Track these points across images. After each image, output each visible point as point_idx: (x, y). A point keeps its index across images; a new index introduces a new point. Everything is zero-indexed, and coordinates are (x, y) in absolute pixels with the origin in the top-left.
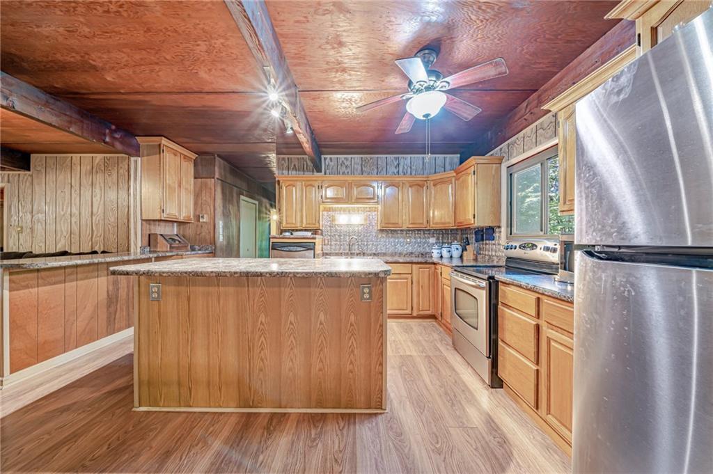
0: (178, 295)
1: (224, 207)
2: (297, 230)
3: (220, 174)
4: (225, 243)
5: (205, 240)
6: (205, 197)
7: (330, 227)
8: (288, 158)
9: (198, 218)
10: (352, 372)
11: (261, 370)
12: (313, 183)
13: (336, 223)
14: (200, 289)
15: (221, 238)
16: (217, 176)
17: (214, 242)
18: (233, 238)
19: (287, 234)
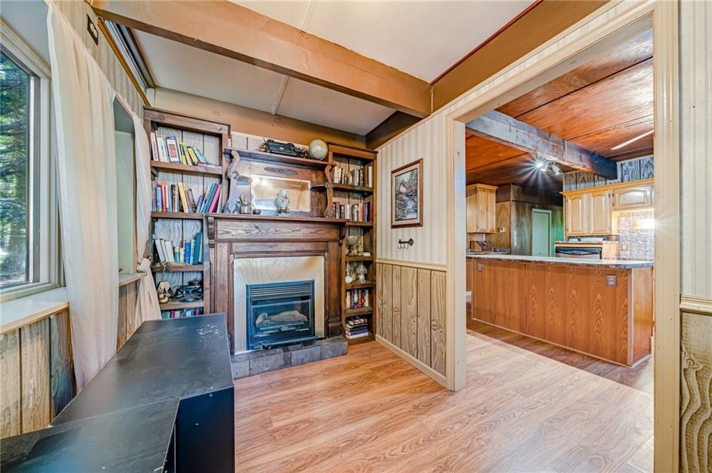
0: (490, 270)
1: (518, 220)
2: (586, 237)
3: (515, 197)
4: (519, 247)
5: (504, 245)
6: (503, 214)
7: (630, 232)
8: (576, 174)
9: (498, 229)
10: (599, 332)
11: (533, 315)
12: (602, 193)
13: (638, 228)
14: (500, 269)
15: (515, 244)
16: (512, 198)
17: (510, 246)
18: (525, 242)
19: (575, 240)
